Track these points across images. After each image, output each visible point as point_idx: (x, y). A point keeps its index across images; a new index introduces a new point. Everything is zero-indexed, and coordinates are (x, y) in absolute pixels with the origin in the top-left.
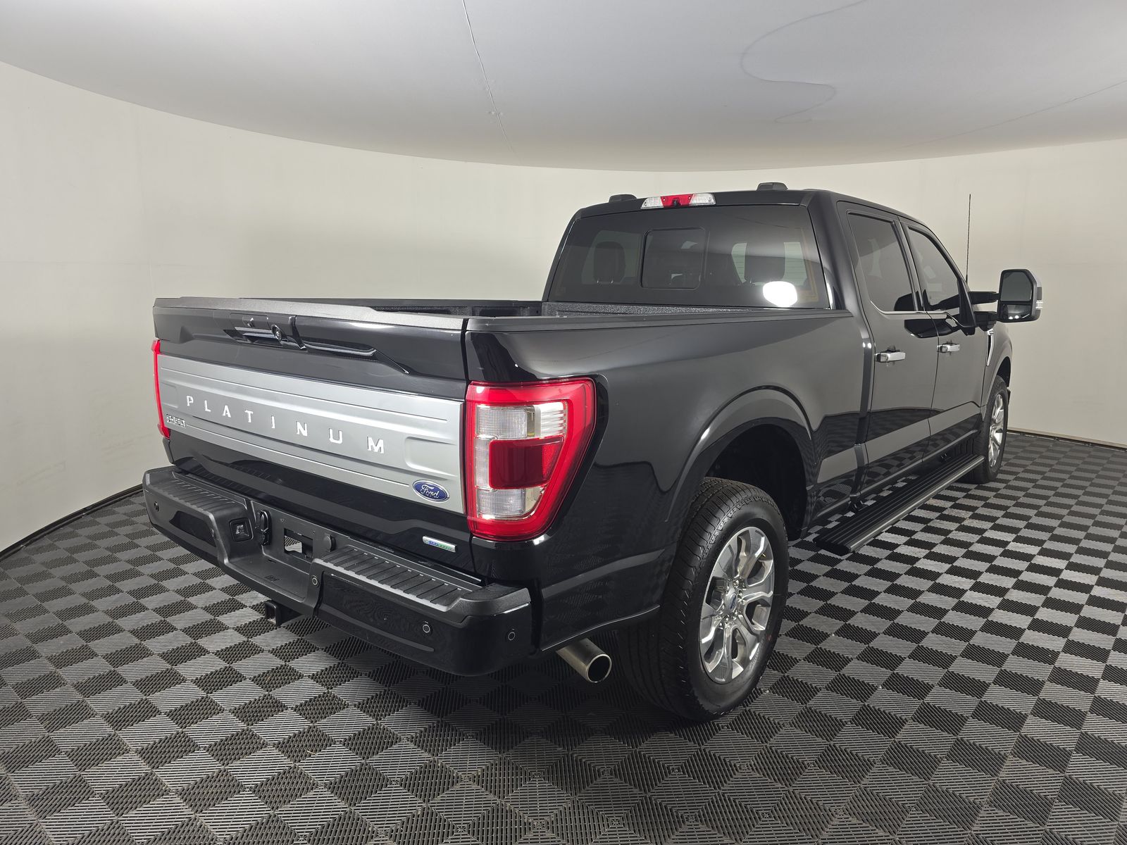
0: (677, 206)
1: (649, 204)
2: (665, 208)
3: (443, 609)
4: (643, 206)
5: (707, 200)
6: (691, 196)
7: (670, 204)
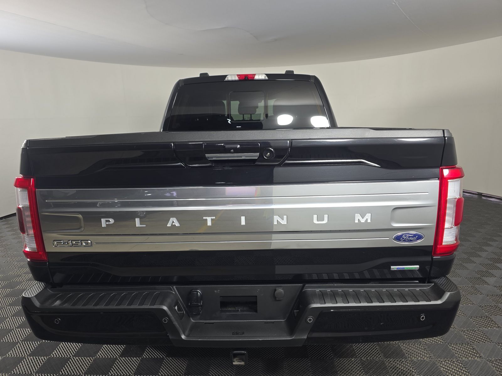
0: (246, 80)
1: (229, 78)
2: (239, 81)
3: (439, 302)
4: (226, 79)
5: (263, 77)
6: (255, 75)
7: (241, 79)
